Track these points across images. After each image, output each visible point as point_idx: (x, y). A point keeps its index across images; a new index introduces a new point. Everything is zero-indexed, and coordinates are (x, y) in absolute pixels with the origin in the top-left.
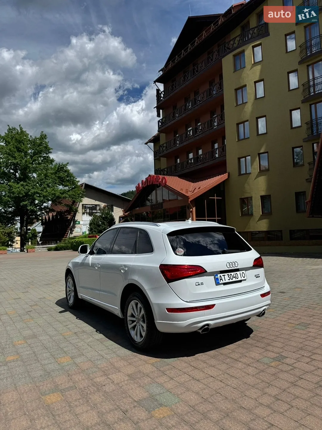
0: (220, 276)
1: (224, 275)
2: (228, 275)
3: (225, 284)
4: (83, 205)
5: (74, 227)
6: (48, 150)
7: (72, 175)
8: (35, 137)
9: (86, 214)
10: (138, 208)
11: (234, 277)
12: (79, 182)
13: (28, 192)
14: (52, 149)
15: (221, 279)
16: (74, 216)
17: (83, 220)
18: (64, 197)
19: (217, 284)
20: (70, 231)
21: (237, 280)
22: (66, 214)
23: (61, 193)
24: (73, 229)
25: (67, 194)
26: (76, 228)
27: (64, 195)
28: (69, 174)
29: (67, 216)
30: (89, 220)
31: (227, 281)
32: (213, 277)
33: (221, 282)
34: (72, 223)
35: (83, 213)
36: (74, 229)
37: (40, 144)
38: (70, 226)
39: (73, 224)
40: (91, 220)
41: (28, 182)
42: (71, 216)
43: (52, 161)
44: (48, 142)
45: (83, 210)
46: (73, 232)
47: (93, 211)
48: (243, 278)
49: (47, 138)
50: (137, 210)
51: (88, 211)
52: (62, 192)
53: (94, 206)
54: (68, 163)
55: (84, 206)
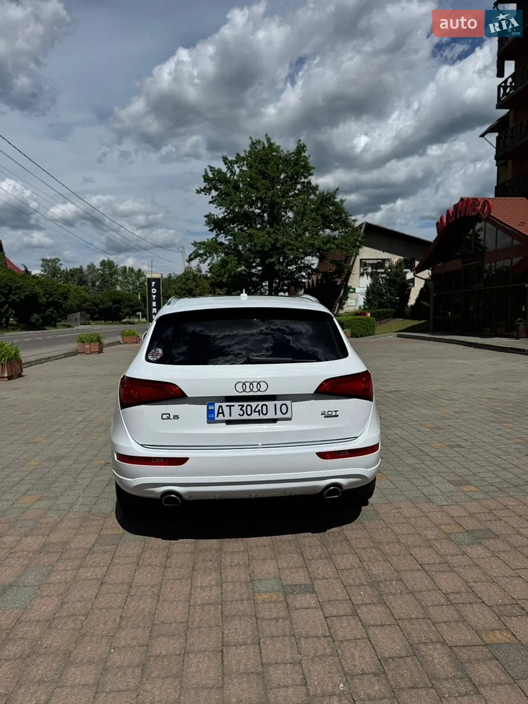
0: (220, 406)
1: (230, 406)
2: (243, 406)
3: (229, 422)
4: (361, 260)
5: (346, 297)
6: (307, 170)
7: (342, 210)
8: (288, 151)
9: (365, 275)
10: (441, 263)
11: (255, 411)
12: (355, 221)
13: (276, 243)
14: (313, 168)
15: (221, 411)
16: (347, 280)
17: (360, 286)
18: (328, 249)
19: (211, 420)
20: (338, 304)
21: (262, 417)
22: (334, 276)
23: (323, 242)
24: (344, 302)
25: (334, 243)
26: (349, 299)
27: (328, 246)
28: (339, 209)
29: (336, 280)
30: (366, 286)
31: (235, 416)
32: (206, 406)
33: (221, 417)
34: (342, 292)
35: (362, 275)
36: (346, 302)
37: (296, 163)
38: (339, 295)
39: (344, 293)
40: (369, 286)
41: (276, 228)
42: (342, 280)
43: (316, 188)
44: (309, 156)
45: (362, 269)
46: (344, 306)
47: (378, 270)
48: (279, 415)
49: (306, 150)
50: (439, 266)
51: (370, 270)
52: (325, 241)
53: (380, 261)
54: (337, 189)
55: (363, 264)
